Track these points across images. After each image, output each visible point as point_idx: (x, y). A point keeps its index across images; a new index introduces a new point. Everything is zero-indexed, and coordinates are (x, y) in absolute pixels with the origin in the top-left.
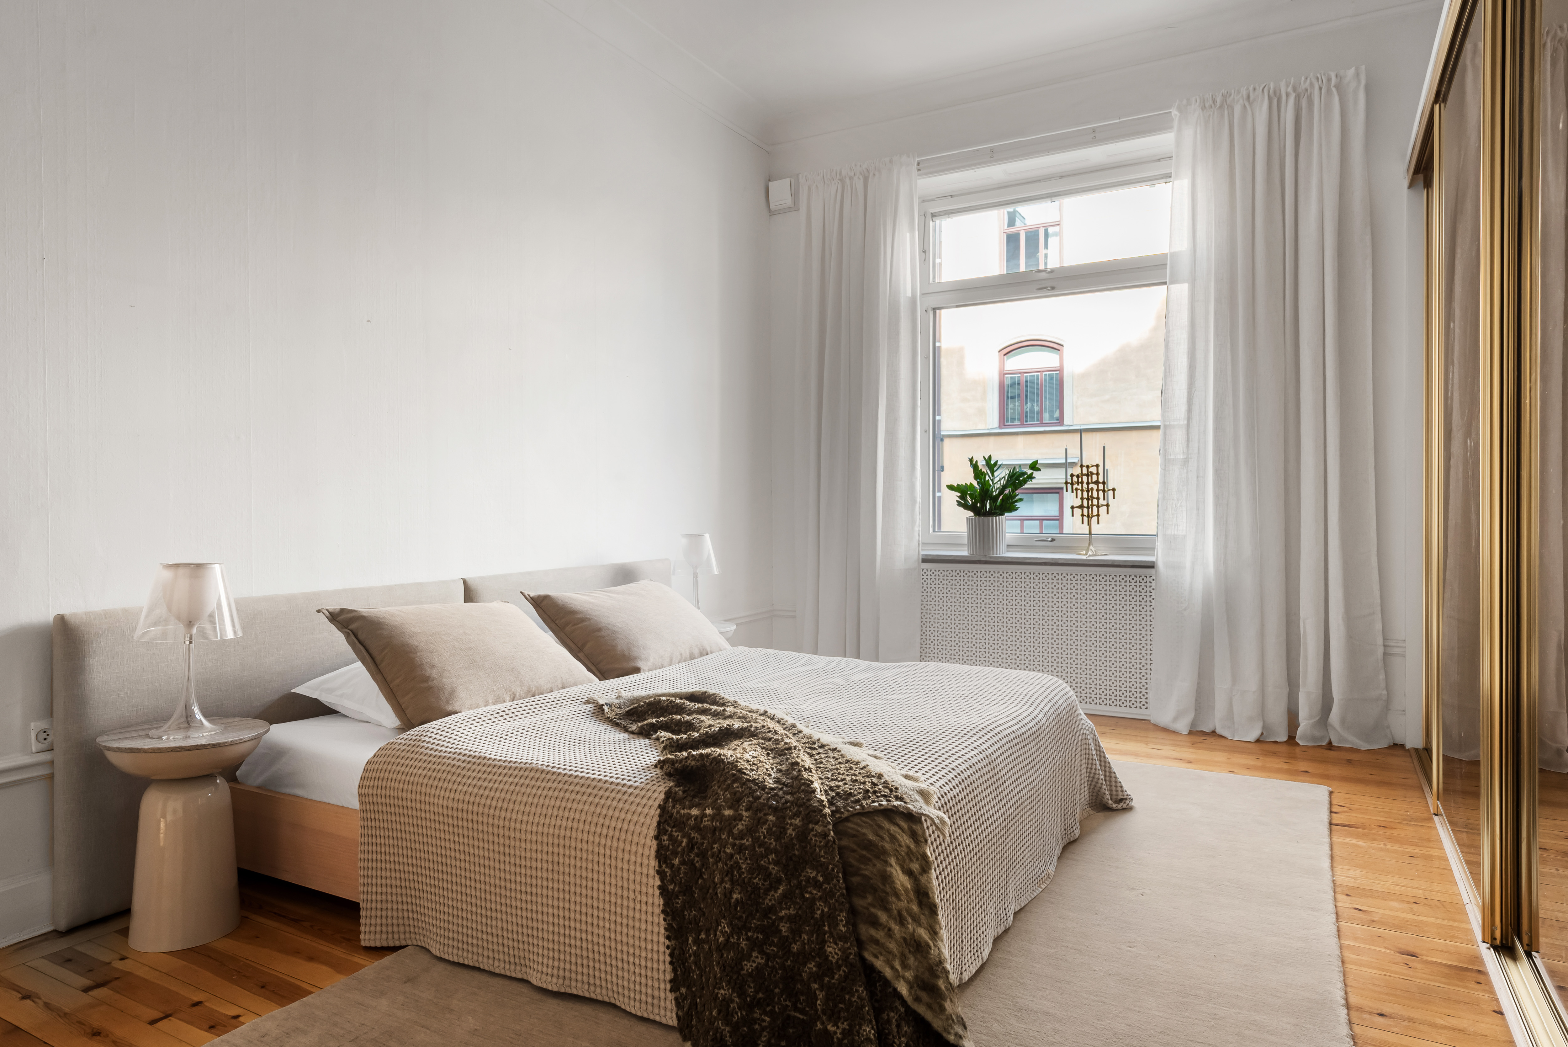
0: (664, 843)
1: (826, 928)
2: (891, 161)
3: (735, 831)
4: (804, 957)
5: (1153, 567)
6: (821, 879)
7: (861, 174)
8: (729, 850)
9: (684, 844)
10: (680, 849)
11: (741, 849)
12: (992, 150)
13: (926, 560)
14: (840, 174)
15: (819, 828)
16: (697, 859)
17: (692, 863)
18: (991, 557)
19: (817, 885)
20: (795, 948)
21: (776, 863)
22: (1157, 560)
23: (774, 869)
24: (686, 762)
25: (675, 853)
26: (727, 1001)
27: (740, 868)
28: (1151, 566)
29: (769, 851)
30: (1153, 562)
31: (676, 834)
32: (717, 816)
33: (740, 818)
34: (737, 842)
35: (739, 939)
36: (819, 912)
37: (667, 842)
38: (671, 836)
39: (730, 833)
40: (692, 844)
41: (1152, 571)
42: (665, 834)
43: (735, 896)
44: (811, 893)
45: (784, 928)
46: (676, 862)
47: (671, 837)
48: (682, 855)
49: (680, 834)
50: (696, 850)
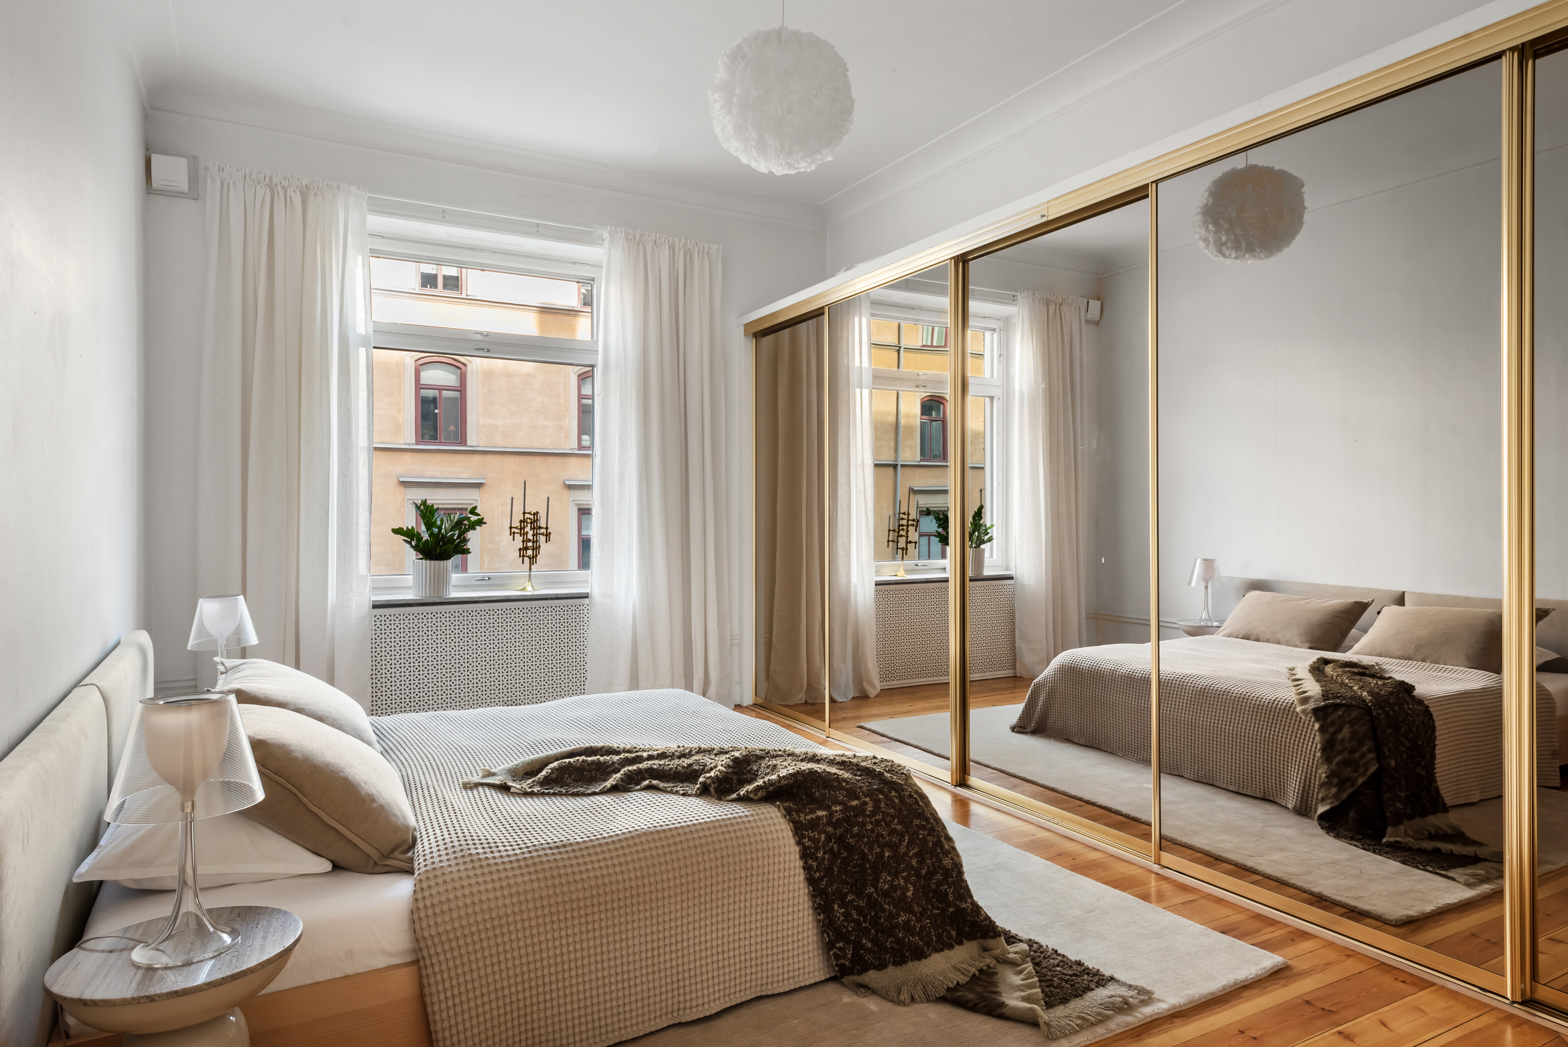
0: (806, 844)
1: (939, 851)
2: (339, 188)
3: (868, 813)
4: (931, 874)
5: (587, 597)
6: (924, 823)
7: (297, 187)
8: (869, 827)
9: (823, 839)
10: (821, 844)
11: (877, 823)
12: (444, 211)
13: (376, 606)
14: (271, 179)
15: (907, 794)
16: (835, 846)
17: (832, 849)
18: (446, 599)
19: (923, 828)
20: (924, 872)
21: (899, 823)
22: (591, 591)
23: (899, 827)
24: (780, 783)
25: (817, 849)
26: (907, 923)
27: (882, 835)
28: (585, 596)
29: (893, 817)
30: (588, 593)
31: (812, 835)
32: (847, 808)
33: (865, 803)
34: (873, 819)
35: (899, 881)
36: (931, 843)
37: (809, 843)
38: (809, 837)
39: (865, 816)
40: (829, 838)
41: (586, 601)
42: (805, 838)
43: (887, 854)
44: (921, 834)
45: (914, 862)
46: (820, 854)
47: (810, 839)
48: (824, 848)
49: (816, 833)
50: (833, 841)
